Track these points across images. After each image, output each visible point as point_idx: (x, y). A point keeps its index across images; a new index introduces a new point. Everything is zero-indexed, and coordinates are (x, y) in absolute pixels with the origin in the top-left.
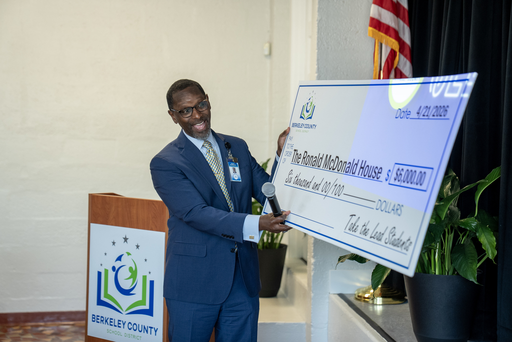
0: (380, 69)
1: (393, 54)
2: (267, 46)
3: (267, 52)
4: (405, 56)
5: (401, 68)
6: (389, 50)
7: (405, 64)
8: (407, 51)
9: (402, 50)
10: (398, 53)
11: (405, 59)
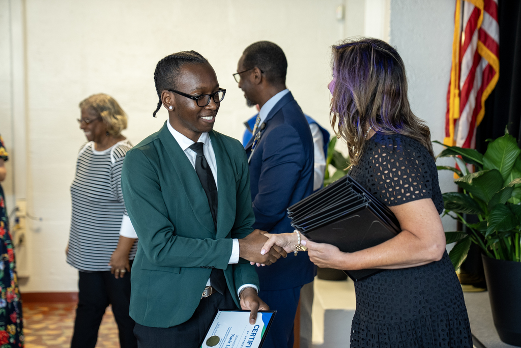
0: (462, 31)
1: (476, 13)
2: (340, 10)
3: (339, 16)
4: (491, 15)
5: (486, 28)
6: (472, 9)
7: (491, 24)
8: (493, 9)
9: (487, 8)
10: (482, 12)
11: (491, 18)
